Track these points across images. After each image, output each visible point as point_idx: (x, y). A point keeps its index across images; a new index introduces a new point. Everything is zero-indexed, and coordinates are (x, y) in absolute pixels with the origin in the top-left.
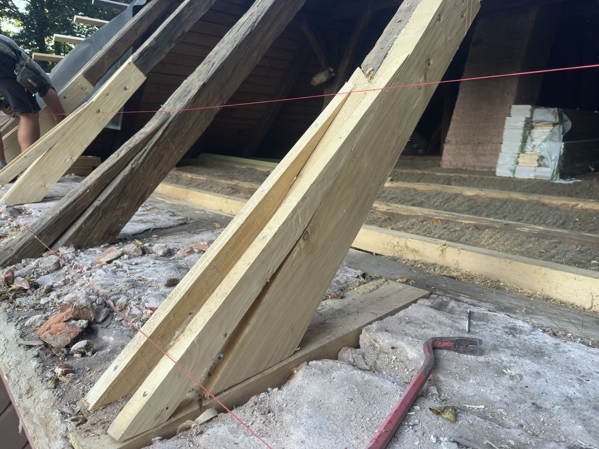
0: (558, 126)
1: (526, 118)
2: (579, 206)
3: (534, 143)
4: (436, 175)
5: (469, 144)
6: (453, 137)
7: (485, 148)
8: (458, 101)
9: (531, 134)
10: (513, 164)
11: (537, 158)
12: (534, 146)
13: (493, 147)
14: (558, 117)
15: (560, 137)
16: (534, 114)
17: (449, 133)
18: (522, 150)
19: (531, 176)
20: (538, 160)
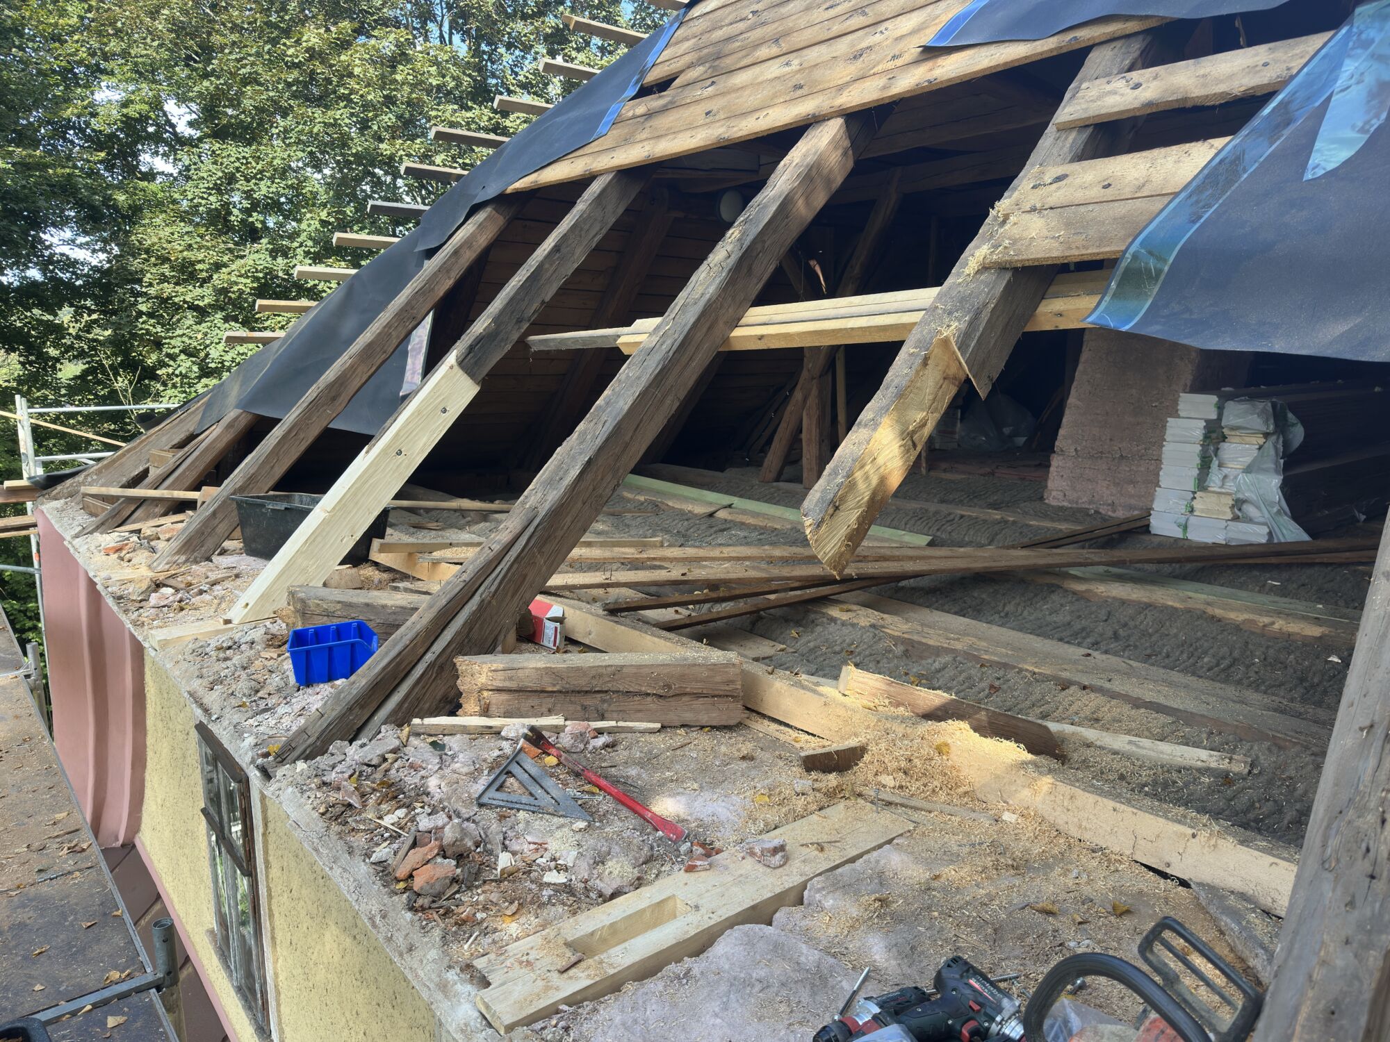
0: (1274, 438)
1: (1206, 421)
2: (1276, 626)
3: (1225, 471)
4: (1031, 526)
5: (1101, 458)
6: (1070, 441)
7: (1134, 468)
8: (1080, 367)
9: (1220, 453)
10: (1183, 511)
11: (1231, 502)
12: (1225, 477)
13: (1152, 468)
14: (1272, 421)
15: (1276, 463)
16: (1226, 413)
17: (1062, 432)
18: (1202, 483)
19: (1220, 538)
20: (1233, 507)
